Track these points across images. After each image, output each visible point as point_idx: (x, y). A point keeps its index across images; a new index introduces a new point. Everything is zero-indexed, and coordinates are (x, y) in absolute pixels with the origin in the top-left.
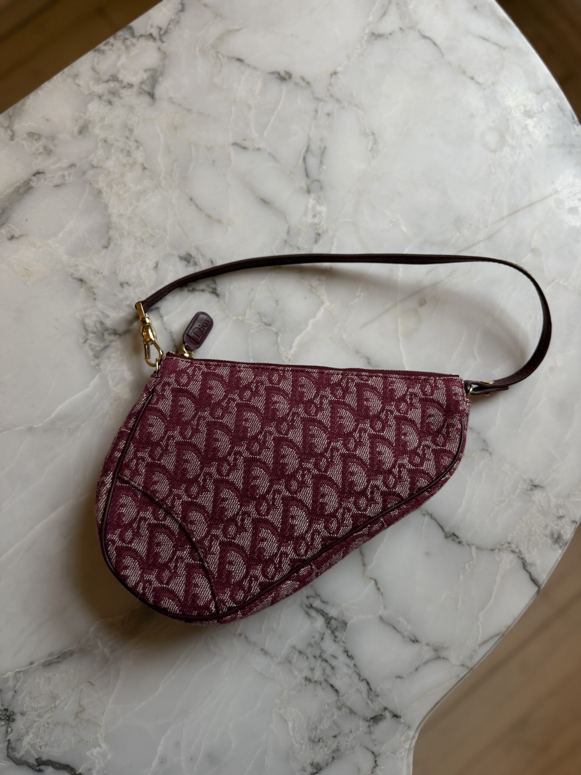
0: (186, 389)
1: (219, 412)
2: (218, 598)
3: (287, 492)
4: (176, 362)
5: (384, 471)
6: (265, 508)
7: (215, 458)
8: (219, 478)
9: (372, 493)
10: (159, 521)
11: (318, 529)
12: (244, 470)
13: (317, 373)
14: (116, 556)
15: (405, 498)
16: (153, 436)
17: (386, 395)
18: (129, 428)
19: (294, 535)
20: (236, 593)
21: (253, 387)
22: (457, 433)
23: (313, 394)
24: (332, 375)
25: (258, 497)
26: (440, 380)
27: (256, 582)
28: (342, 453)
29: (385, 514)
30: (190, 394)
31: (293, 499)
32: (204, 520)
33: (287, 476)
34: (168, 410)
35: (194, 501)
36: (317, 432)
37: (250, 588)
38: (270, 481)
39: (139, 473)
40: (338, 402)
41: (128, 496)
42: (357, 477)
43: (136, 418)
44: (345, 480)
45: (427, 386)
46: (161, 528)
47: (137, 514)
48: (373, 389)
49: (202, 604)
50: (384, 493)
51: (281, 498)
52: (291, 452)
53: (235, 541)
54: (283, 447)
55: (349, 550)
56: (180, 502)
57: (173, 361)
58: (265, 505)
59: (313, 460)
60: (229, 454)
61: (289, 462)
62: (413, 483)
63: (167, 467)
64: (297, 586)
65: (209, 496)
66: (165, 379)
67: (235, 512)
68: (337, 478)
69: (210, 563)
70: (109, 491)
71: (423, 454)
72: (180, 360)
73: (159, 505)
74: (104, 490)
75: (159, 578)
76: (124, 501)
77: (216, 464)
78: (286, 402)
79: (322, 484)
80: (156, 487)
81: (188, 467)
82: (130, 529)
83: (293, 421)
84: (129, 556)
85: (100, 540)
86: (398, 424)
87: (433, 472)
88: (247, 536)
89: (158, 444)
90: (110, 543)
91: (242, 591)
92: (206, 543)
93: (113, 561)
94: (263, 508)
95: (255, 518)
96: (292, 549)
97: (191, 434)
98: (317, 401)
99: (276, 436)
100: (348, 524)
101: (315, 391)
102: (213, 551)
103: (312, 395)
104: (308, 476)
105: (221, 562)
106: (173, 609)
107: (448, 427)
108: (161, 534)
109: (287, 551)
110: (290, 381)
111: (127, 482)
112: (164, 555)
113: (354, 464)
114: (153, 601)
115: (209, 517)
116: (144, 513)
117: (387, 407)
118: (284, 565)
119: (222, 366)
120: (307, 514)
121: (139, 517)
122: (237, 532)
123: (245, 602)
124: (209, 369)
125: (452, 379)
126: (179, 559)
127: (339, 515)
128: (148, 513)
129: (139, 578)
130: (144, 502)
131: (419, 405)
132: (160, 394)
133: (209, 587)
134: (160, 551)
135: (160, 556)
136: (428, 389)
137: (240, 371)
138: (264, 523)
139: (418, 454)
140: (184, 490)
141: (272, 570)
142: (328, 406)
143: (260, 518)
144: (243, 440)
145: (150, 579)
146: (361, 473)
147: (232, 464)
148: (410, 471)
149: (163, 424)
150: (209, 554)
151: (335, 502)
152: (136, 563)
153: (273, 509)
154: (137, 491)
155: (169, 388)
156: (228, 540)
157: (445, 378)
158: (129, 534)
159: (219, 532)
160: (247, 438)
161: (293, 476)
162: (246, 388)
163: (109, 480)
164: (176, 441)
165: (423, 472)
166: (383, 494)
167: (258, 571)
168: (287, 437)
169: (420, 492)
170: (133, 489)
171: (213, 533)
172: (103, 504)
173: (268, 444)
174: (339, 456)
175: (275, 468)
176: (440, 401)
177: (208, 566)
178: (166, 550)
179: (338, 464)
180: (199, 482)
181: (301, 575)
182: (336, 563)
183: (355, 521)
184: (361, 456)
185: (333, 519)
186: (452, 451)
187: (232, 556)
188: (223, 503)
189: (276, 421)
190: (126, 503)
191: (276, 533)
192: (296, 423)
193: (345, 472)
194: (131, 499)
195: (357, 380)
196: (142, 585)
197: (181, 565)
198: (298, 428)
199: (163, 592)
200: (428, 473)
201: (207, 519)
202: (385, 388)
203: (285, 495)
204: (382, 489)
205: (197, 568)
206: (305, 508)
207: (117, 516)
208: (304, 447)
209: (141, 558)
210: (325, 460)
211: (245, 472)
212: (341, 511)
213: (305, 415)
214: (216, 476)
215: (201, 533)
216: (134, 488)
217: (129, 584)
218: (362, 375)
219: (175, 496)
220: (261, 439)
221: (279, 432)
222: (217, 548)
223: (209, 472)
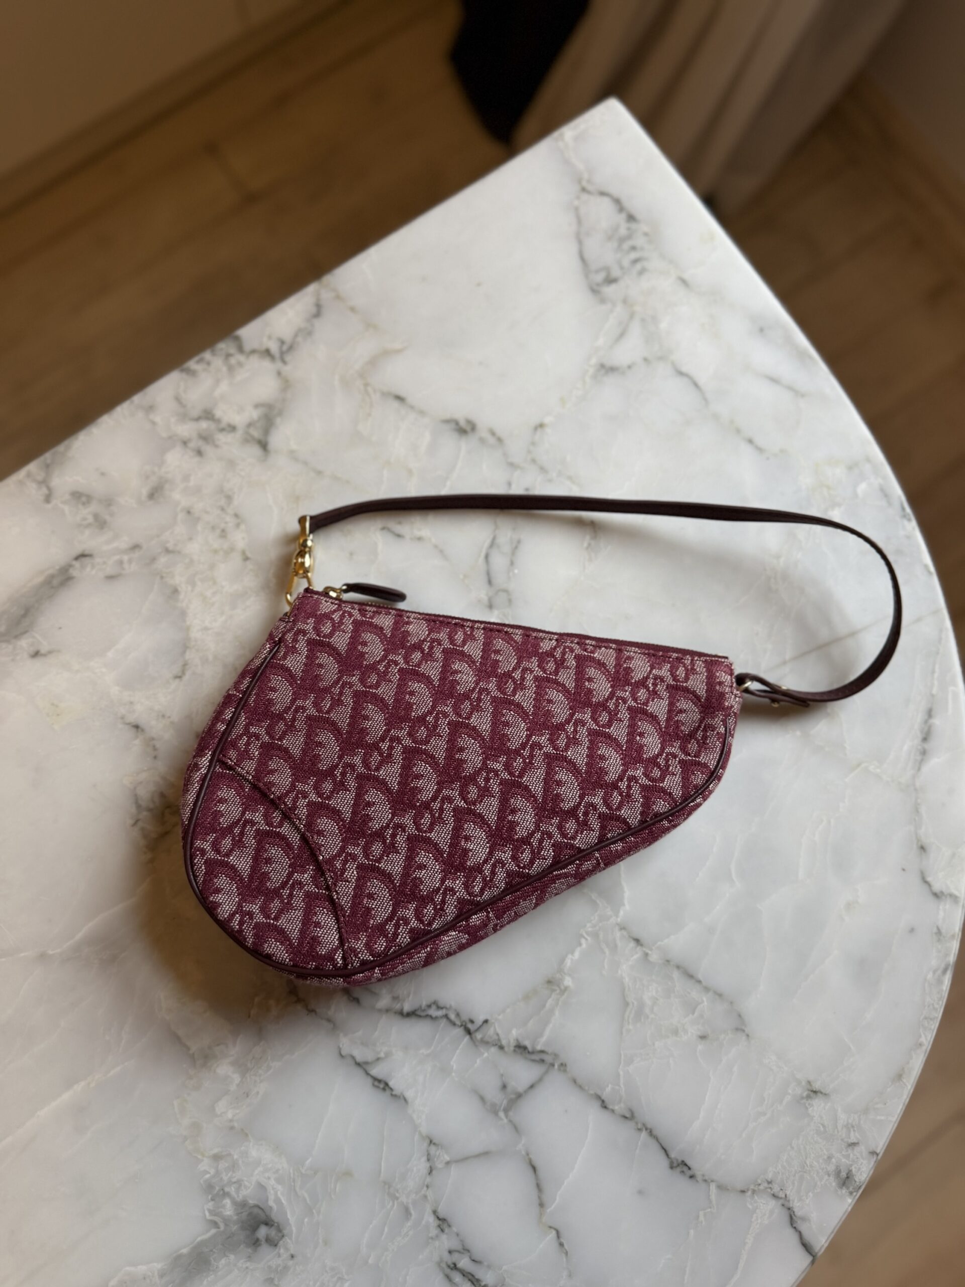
0: (329, 641)
1: (373, 679)
2: (348, 945)
3: (461, 802)
4: (318, 602)
5: (606, 784)
6: (428, 821)
7: (360, 744)
8: (365, 773)
9: (586, 814)
10: (272, 827)
11: (502, 859)
12: (402, 765)
13: (520, 635)
14: (204, 873)
15: (633, 826)
16: (274, 704)
17: (618, 675)
18: (241, 690)
19: (466, 864)
20: (375, 940)
21: (426, 647)
22: (718, 739)
23: (511, 664)
24: (542, 639)
25: (419, 805)
26: (700, 661)
27: (405, 927)
28: (547, 752)
29: (602, 848)
30: (333, 650)
31: (470, 812)
32: (337, 832)
33: (464, 779)
34: (300, 669)
35: (325, 802)
36: (512, 719)
37: (396, 935)
38: (438, 783)
39: (249, 756)
40: (548, 680)
41: (230, 788)
42: (565, 789)
43: (253, 678)
44: (548, 791)
45: (679, 667)
46: (274, 838)
47: (241, 815)
48: (600, 665)
49: (323, 953)
50: (603, 815)
51: (453, 810)
52: (473, 744)
53: (380, 866)
54: (461, 736)
55: (545, 895)
56: (305, 802)
57: (313, 600)
58: (427, 817)
59: (503, 759)
60: (383, 739)
61: (468, 758)
62: (647, 805)
63: (291, 751)
64: (464, 941)
65: (348, 797)
66: (300, 625)
67: (384, 823)
68: (537, 788)
69: (341, 894)
70: (203, 779)
71: (665, 766)
72: (322, 600)
73: (274, 804)
74: (196, 776)
75: (264, 910)
76: (225, 794)
77: (361, 752)
78: (471, 673)
79: (513, 794)
80: (273, 778)
81: (321, 753)
82: (229, 836)
83: (479, 700)
84: (224, 874)
85: (183, 848)
86: (632, 718)
87: (677, 793)
88: (399, 859)
89: (280, 717)
90: (198, 853)
91: (383, 938)
92: (338, 865)
93: (201, 879)
94: (425, 821)
95: (412, 834)
96: (462, 884)
97: (329, 707)
98: (517, 675)
99: (453, 720)
100: (547, 856)
101: (516, 661)
102: (346, 877)
103: (510, 666)
104: (494, 781)
105: (357, 893)
106: (280, 957)
107: (705, 730)
108: (273, 847)
109: (454, 886)
110: (480, 643)
111: (230, 768)
112: (275, 877)
113: (562, 770)
114: (253, 942)
115: (345, 827)
116: (252, 814)
117: (619, 693)
118: (448, 907)
119: (384, 614)
120: (488, 836)
121: (243, 819)
122: (383, 852)
123: (386, 955)
124: (364, 616)
125: (717, 661)
126: (297, 885)
127: (535, 844)
128: (257, 814)
129: (235, 907)
130: (253, 798)
131: (665, 694)
132: (290, 645)
133: (337, 928)
134: (270, 871)
135: (269, 879)
136: (681, 672)
137: (408, 623)
138: (425, 843)
139: (658, 766)
140: (312, 785)
141: (431, 912)
142: (532, 684)
143: (419, 835)
144: (405, 722)
145: (251, 910)
146: (571, 784)
147: (385, 755)
148: (644, 788)
149: (291, 688)
150: (341, 881)
151: (531, 822)
152: (233, 885)
153: (439, 823)
154: (244, 782)
155: (304, 639)
156: (371, 863)
157: (708, 658)
158: (227, 843)
159: (358, 851)
160: (410, 719)
161: (472, 779)
162: (415, 648)
163: (205, 763)
164: (307, 714)
165: (663, 790)
166: (602, 817)
167: (409, 912)
168: (468, 723)
169: (656, 819)
170: (238, 778)
171: (350, 851)
172: (192, 796)
173: (440, 730)
174: (541, 756)
175: (447, 765)
176: (697, 692)
177: (337, 898)
178: (279, 871)
179: (539, 768)
180: (336, 775)
181: (472, 925)
182: (525, 913)
183: (557, 853)
184: (574, 759)
185: (525, 847)
186: (709, 764)
187: (373, 886)
188: (367, 809)
189: (454, 699)
190: (227, 798)
191: (441, 859)
192: (483, 704)
193: (549, 781)
194: (234, 793)
195: (578, 650)
196: (239, 918)
197: (298, 893)
198: (486, 711)
199: (269, 931)
200: (670, 794)
201: (341, 830)
202: (618, 665)
203: (458, 806)
204: (600, 809)
205: (321, 900)
206: (486, 826)
207: (211, 815)
208: (492, 739)
209: (242, 879)
210: (521, 760)
211: (403, 767)
212: (538, 836)
213: (497, 694)
214: (361, 769)
215: (331, 849)
216: (241, 778)
217: (219, 916)
218: (586, 644)
219: (298, 792)
220: (431, 722)
221: (458, 714)
222: (353, 873)
223: (351, 763)
